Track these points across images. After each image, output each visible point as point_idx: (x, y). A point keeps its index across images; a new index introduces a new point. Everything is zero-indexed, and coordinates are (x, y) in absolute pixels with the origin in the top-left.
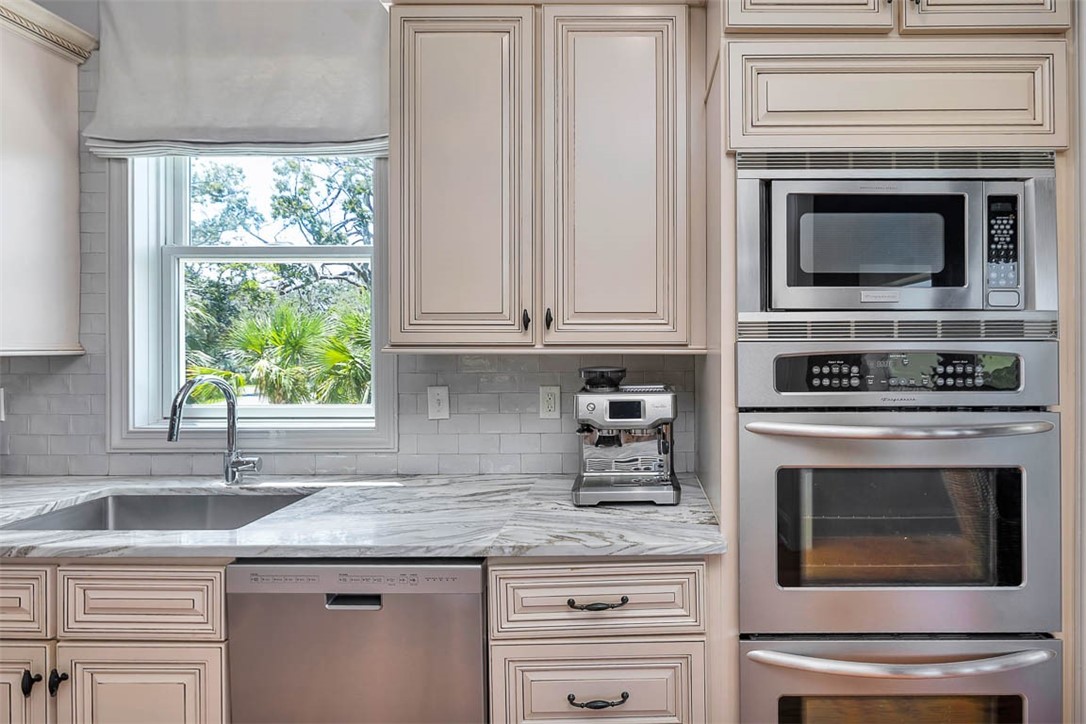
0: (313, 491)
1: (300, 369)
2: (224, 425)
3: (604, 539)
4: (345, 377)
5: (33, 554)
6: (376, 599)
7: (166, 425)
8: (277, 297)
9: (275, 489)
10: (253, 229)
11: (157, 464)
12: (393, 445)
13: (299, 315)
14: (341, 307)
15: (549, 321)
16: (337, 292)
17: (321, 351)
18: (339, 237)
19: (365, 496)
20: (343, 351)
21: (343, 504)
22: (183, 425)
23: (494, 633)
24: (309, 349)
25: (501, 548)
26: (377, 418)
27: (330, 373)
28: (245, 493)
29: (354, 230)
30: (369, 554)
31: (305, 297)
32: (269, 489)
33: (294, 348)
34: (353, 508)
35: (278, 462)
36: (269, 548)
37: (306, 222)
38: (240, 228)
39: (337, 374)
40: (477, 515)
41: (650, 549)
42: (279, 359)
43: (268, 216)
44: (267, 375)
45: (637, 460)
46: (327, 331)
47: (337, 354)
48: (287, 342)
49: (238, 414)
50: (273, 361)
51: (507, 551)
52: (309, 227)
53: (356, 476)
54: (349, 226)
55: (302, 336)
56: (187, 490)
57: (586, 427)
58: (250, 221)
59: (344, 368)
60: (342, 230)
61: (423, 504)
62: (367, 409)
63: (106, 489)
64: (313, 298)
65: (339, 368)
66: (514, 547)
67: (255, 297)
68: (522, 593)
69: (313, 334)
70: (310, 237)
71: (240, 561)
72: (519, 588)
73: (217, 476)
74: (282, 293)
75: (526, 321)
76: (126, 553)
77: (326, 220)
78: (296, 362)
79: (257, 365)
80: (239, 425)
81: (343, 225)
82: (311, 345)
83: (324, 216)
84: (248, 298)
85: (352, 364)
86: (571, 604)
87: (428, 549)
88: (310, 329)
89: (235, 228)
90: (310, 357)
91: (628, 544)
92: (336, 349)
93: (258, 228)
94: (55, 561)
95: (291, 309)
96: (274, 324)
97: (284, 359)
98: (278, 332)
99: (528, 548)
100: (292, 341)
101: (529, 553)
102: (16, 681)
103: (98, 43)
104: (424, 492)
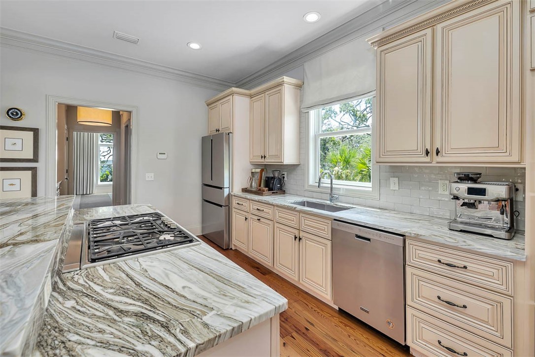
0: (353, 208)
1: (348, 171)
2: (330, 185)
3: (456, 240)
4: (365, 175)
5: (296, 209)
6: (369, 240)
7: (317, 184)
8: (341, 143)
9: (342, 206)
10: (333, 118)
11: (315, 194)
12: (378, 197)
13: (349, 150)
14: (365, 145)
15: (438, 152)
16: (363, 139)
17: (356, 164)
18: (364, 115)
19: (367, 212)
20: (365, 164)
21: (361, 212)
22: (321, 185)
23: (407, 263)
24: (352, 163)
25: (410, 233)
26: (373, 187)
27: (359, 173)
28: (335, 205)
29: (370, 111)
30: (367, 225)
31: (350, 142)
32: (341, 205)
33: (347, 162)
34: (364, 214)
35: (343, 198)
36: (341, 218)
37: (351, 112)
38: (330, 118)
39: (362, 173)
40: (404, 223)
41: (478, 249)
42: (342, 167)
43: (338, 113)
44: (338, 173)
45: (492, 219)
46: (359, 156)
47: (361, 165)
48: (344, 161)
49: (333, 183)
50: (340, 167)
51: (412, 234)
52: (352, 113)
53: (365, 206)
54: (368, 110)
55: (349, 158)
56: (322, 202)
57: (456, 198)
58: (333, 115)
59: (365, 171)
60: (365, 112)
61: (386, 217)
62: (369, 184)
63: (305, 199)
64: (354, 142)
65: (363, 171)
66: (415, 234)
67: (334, 144)
68: (418, 252)
69: (353, 157)
70: (353, 117)
71: (335, 220)
72: (418, 250)
73: (328, 200)
74: (343, 141)
75: (427, 153)
76: (312, 212)
77: (359, 109)
78: (347, 168)
79: (335, 169)
80: (333, 186)
81: (365, 110)
82: (353, 162)
83: (358, 108)
84: (332, 143)
85: (368, 169)
86: (439, 261)
87: (385, 228)
88: (352, 155)
89: (328, 118)
90: (352, 166)
91: (466, 244)
92: (362, 163)
93: (335, 117)
94: (300, 212)
95: (346, 147)
96: (340, 153)
97: (343, 167)
98: (341, 156)
99: (421, 235)
100: (346, 160)
101: (421, 237)
102: (294, 237)
103: (304, 83)
104: (388, 214)
